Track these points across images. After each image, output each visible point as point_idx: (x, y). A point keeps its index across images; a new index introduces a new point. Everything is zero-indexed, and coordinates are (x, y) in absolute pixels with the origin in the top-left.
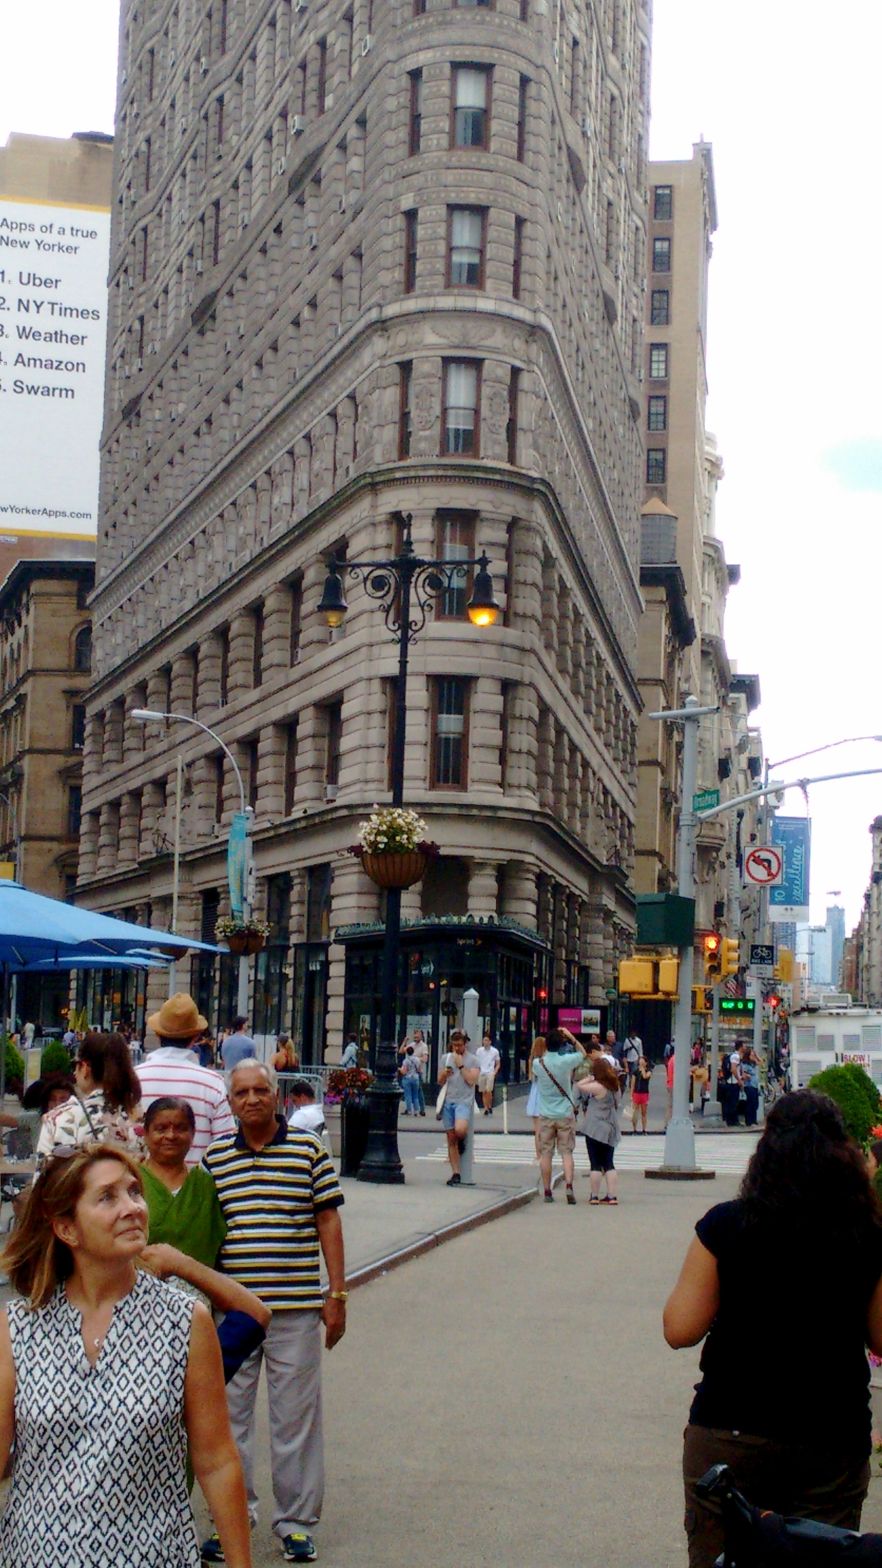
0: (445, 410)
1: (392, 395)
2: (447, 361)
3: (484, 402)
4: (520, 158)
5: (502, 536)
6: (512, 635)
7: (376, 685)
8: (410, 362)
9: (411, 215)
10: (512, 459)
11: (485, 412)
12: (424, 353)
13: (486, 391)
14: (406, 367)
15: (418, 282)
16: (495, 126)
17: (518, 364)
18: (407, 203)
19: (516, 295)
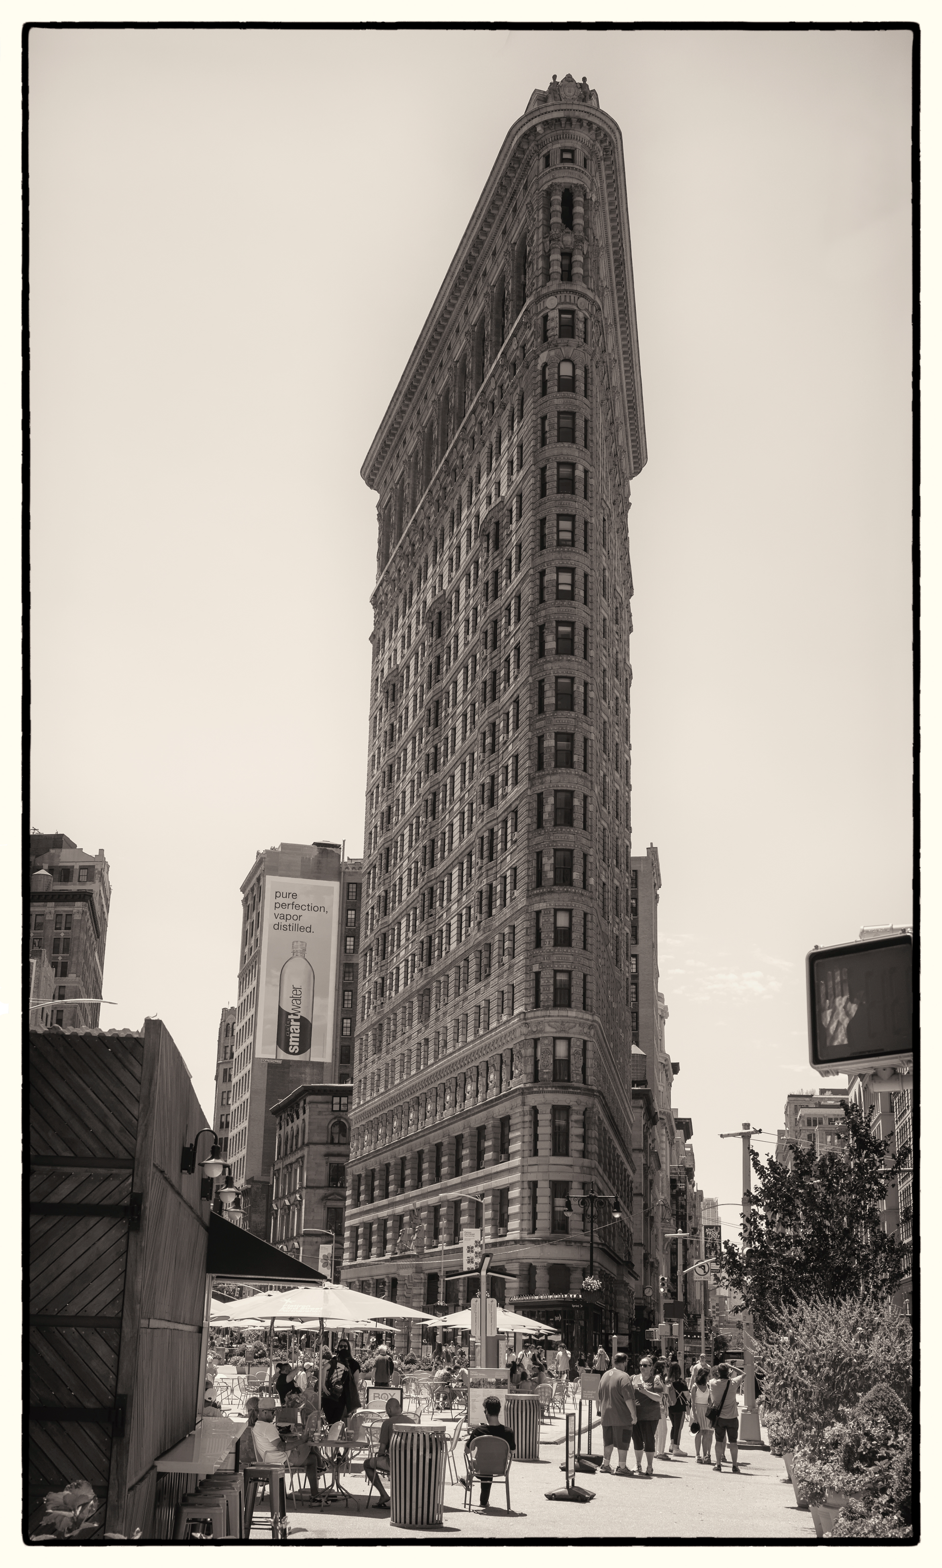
0: (555, 1060)
1: (530, 1051)
2: (555, 1039)
3: (572, 1057)
4: (585, 948)
5: (581, 1117)
6: (586, 1162)
7: (526, 1185)
8: (539, 1039)
9: (538, 974)
10: (585, 1081)
11: (573, 1061)
12: (545, 1035)
13: (572, 1051)
14: (536, 1041)
15: (542, 1004)
16: (574, 935)
17: (586, 1038)
18: (536, 968)
19: (584, 1009)
